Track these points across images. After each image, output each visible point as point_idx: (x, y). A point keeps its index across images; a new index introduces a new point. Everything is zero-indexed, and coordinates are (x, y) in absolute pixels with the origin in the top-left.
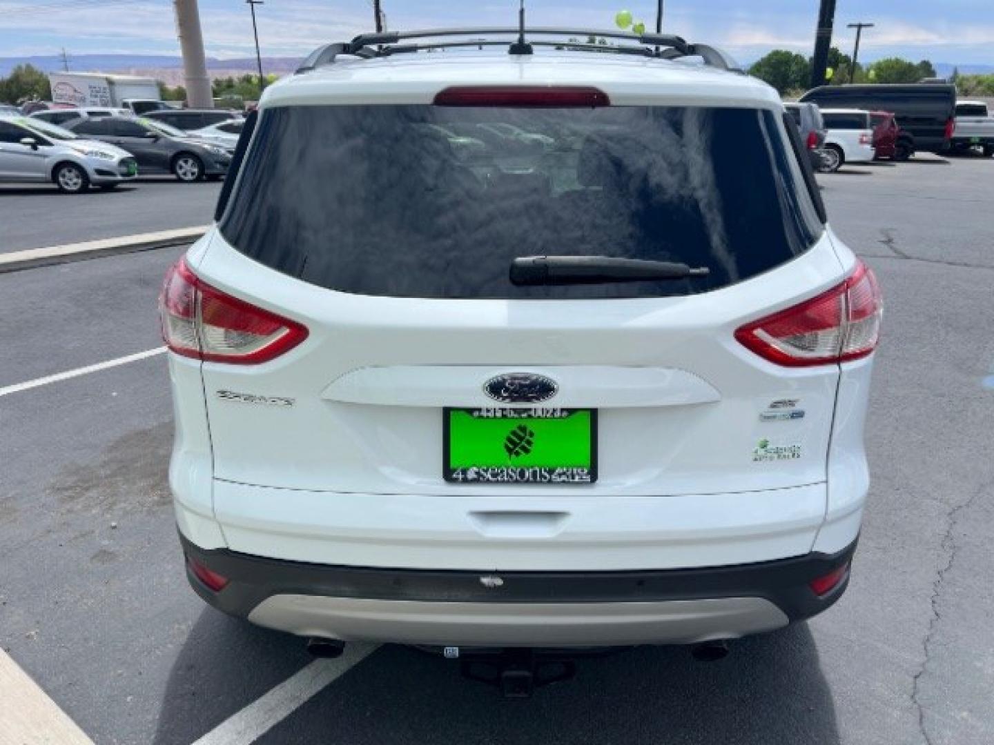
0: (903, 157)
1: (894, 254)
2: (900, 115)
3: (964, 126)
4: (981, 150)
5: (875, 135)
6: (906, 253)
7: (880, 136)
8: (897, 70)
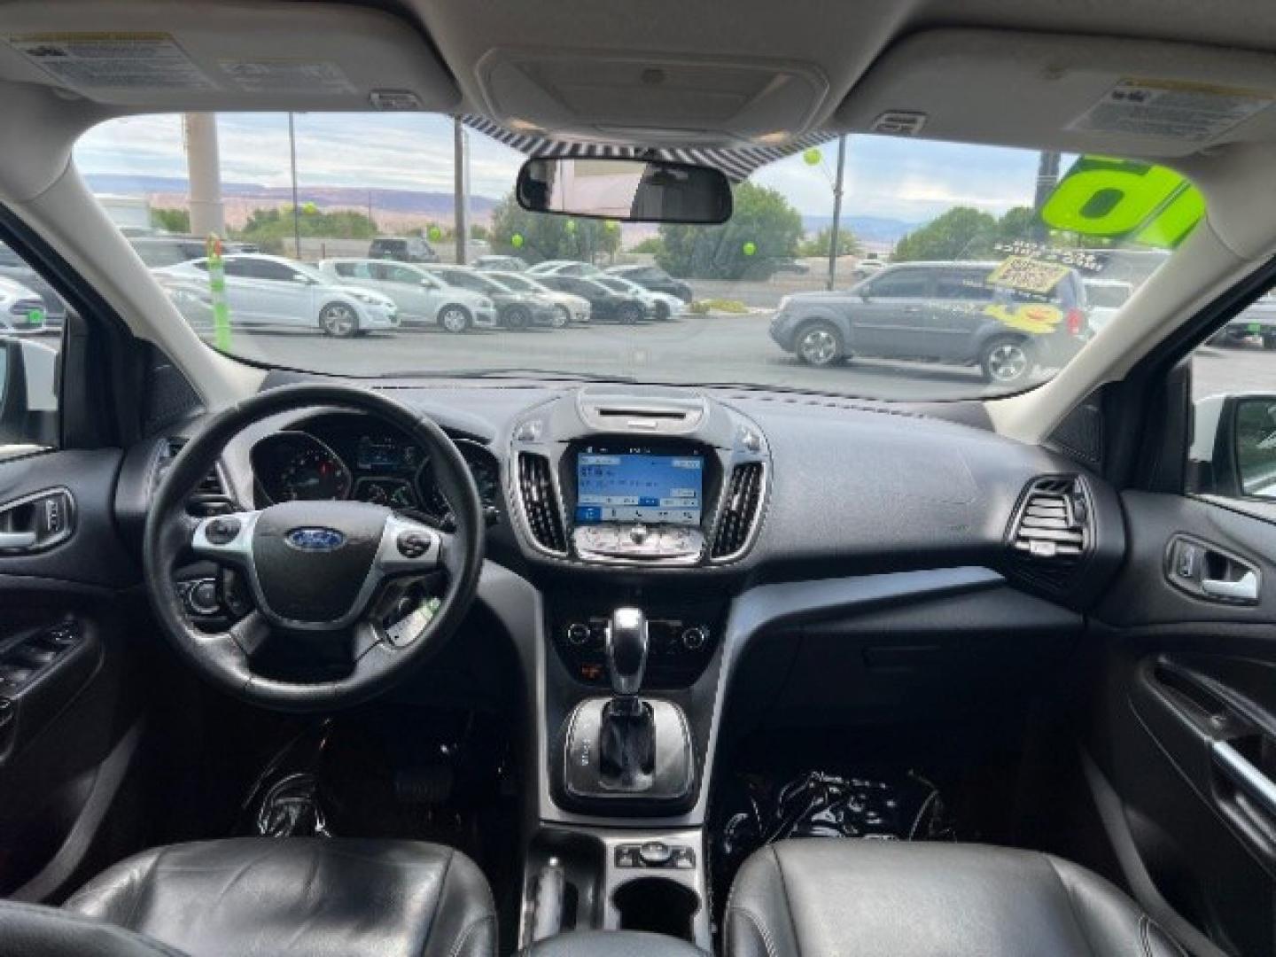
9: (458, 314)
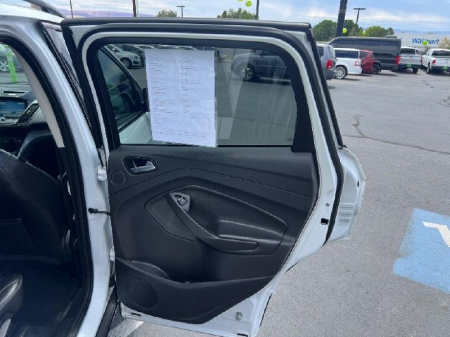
0: (376, 72)
1: (359, 135)
2: (376, 52)
3: (404, 59)
4: (412, 70)
5: (362, 62)
6: (365, 135)
7: (365, 62)
8: (378, 31)
9: (126, 61)
